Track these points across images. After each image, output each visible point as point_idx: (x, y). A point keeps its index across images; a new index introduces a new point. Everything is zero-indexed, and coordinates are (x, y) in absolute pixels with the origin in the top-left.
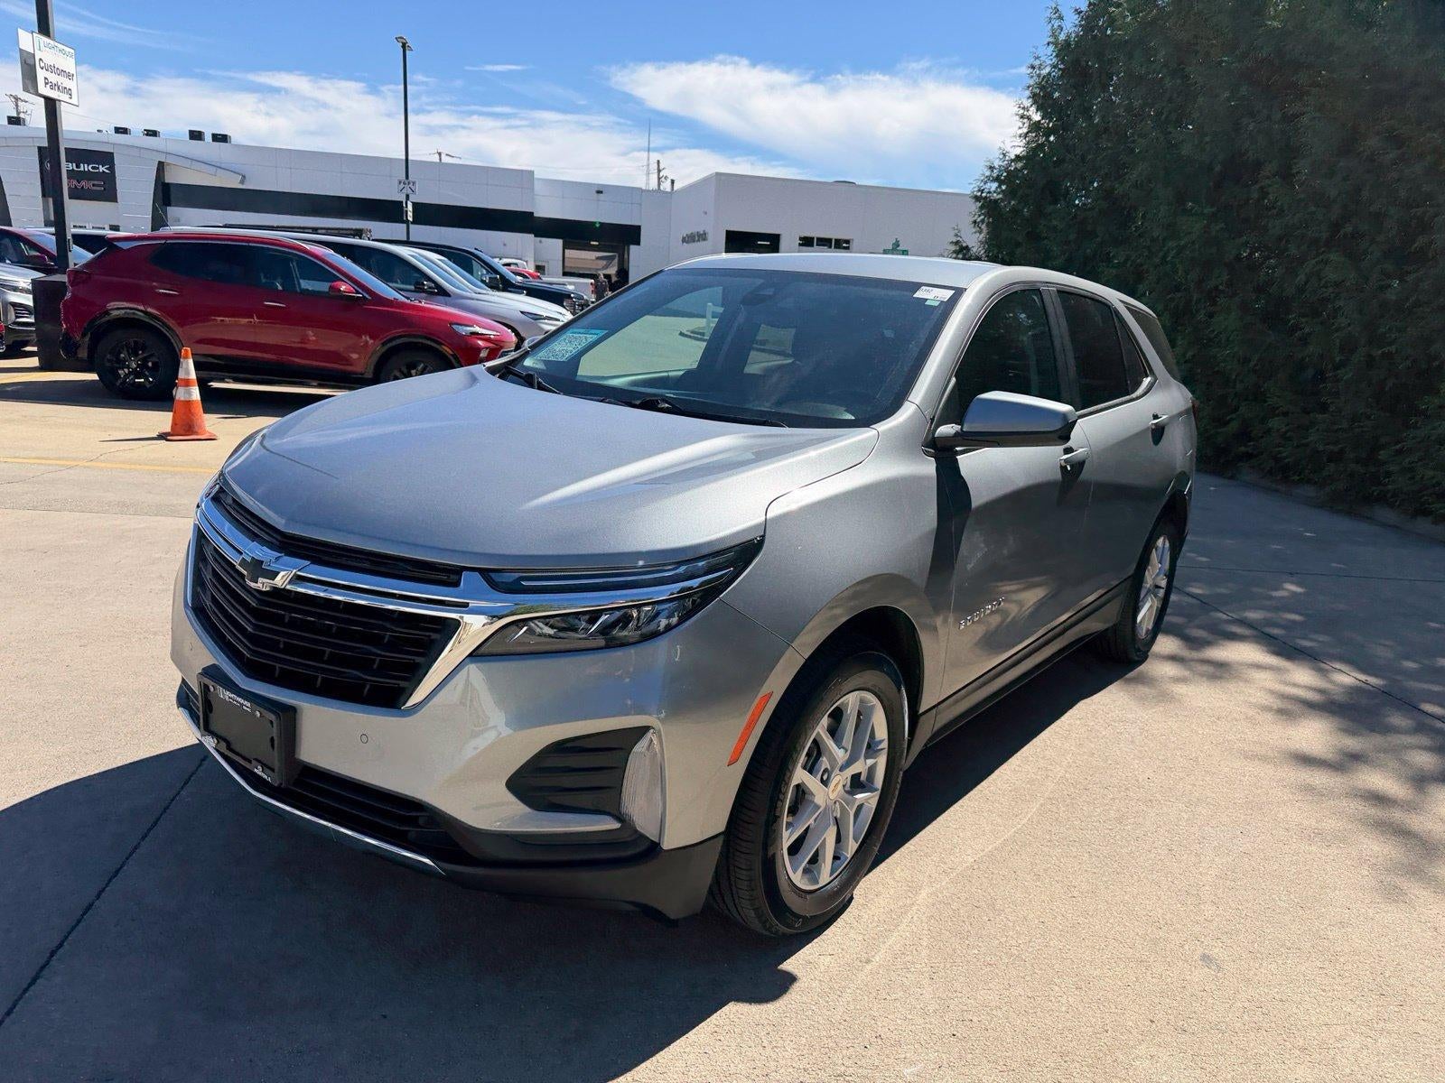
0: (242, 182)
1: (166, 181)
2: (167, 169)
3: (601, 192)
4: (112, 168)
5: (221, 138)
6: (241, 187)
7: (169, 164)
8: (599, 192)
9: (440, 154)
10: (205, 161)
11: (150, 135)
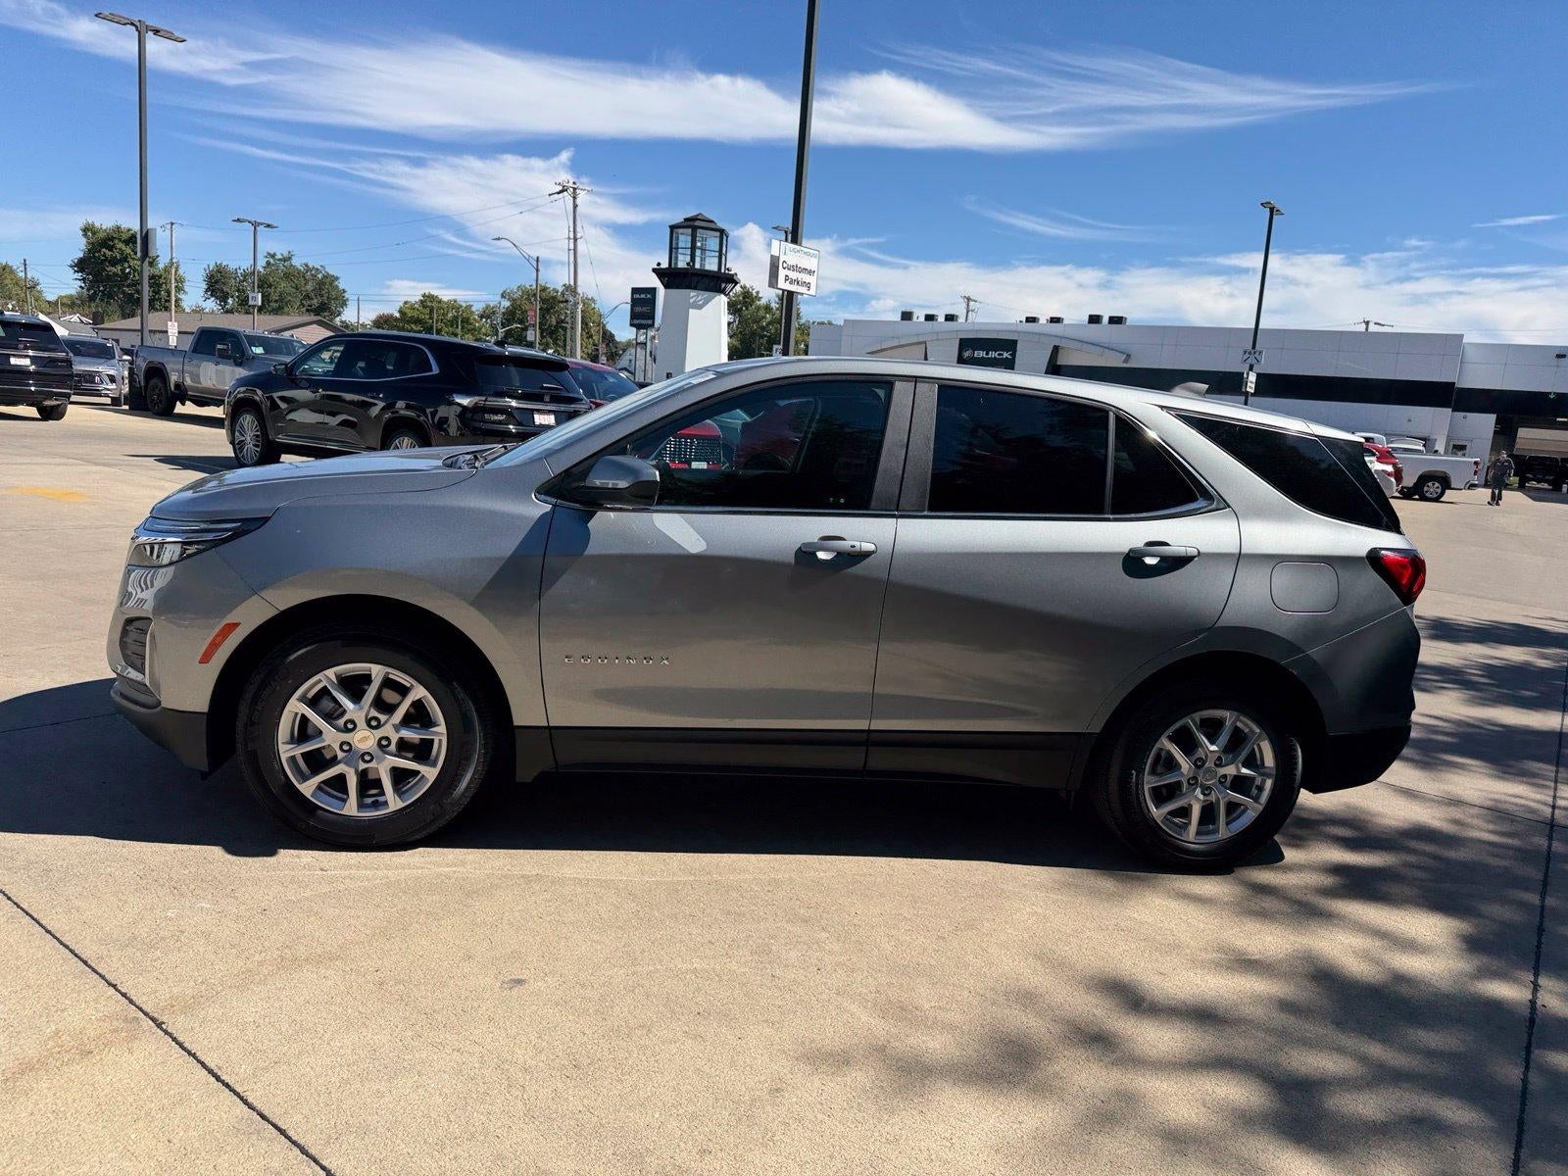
0: (1126, 361)
1: (1058, 363)
2: (1061, 351)
3: (1564, 356)
4: (1014, 355)
5: (1116, 320)
6: (1125, 365)
7: (1063, 348)
8: (1559, 356)
9: (1367, 323)
10: (1096, 341)
11: (1056, 322)
